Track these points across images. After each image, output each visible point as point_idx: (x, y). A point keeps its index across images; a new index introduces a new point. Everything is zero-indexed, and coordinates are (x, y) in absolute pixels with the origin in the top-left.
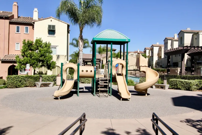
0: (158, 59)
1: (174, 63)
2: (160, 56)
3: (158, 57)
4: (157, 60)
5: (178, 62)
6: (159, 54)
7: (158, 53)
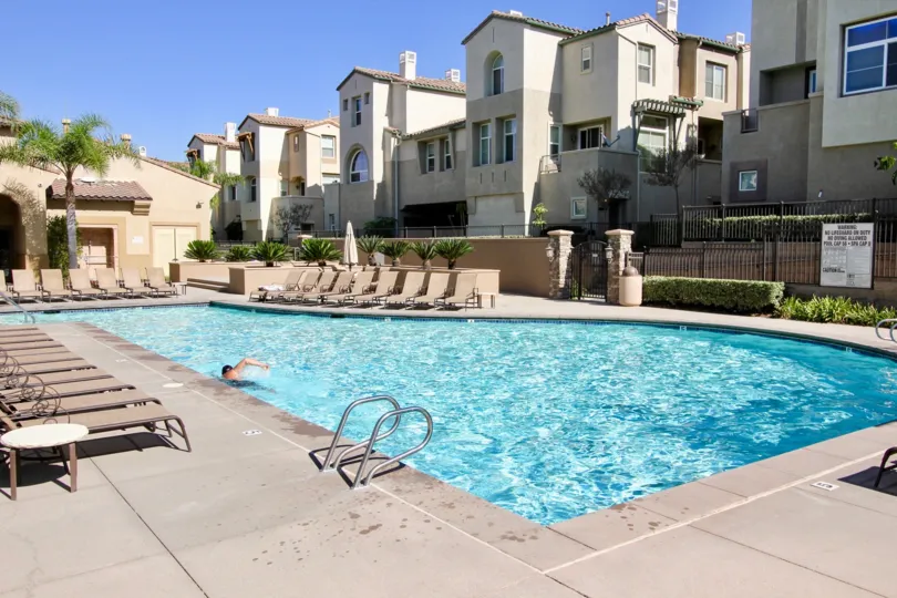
0: (284, 194)
1: (409, 209)
2: (294, 175)
3: (285, 181)
4: (279, 195)
5: (465, 202)
6: (288, 163)
7: (281, 163)
